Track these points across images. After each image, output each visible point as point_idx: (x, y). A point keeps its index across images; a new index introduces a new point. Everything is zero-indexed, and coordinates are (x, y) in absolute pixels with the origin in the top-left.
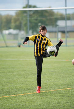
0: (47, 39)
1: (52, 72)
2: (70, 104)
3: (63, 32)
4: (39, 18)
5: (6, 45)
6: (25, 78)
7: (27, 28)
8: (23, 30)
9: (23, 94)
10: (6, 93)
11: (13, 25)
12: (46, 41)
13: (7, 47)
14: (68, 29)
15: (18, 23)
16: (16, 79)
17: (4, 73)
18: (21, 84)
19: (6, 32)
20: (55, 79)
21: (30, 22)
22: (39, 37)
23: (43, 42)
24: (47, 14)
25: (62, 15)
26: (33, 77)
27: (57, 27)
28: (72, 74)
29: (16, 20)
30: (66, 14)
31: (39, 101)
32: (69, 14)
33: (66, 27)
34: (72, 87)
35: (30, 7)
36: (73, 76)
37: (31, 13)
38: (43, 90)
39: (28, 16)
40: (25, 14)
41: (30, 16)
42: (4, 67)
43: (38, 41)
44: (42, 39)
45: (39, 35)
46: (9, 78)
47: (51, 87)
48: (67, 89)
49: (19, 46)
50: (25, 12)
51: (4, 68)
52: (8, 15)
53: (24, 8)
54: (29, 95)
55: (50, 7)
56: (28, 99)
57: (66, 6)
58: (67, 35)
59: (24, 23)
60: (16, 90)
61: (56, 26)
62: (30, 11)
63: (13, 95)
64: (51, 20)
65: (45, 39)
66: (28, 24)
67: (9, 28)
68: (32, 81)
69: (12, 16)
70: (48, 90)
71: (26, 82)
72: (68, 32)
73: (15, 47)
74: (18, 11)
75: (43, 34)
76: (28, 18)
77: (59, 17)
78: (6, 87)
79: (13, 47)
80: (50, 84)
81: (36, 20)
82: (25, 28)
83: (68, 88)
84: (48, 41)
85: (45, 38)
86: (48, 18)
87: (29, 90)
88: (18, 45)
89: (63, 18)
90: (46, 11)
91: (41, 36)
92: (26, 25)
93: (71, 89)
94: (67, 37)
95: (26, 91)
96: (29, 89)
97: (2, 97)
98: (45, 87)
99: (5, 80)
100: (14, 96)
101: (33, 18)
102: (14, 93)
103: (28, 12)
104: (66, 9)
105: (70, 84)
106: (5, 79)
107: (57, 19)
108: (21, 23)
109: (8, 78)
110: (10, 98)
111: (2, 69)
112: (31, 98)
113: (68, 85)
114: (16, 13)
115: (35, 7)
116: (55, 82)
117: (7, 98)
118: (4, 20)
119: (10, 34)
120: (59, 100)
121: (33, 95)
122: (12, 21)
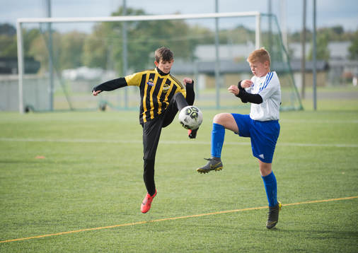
0: (173, 82)
1: (183, 171)
2: (227, 249)
3: (211, 74)
4: (152, 41)
5: (70, 105)
6: (117, 187)
7: (122, 65)
8: (113, 69)
9: (111, 227)
10: (70, 223)
11: (87, 56)
12: (170, 87)
13: (72, 110)
14: (223, 67)
15: (99, 53)
16: (95, 188)
17: (66, 173)
18: (107, 202)
19: (71, 74)
20: (190, 189)
21: (130, 50)
22: (152, 76)
23: (162, 88)
24: (171, 31)
25: (206, 32)
26: (137, 183)
27: (197, 61)
28: (233, 178)
29: (94, 46)
30: (217, 30)
31: (153, 242)
32: (225, 31)
33: (218, 61)
34: (234, 209)
35: (129, 12)
36: (234, 181)
37: (133, 27)
38: (162, 215)
39: (125, 35)
40: (117, 31)
41: (130, 34)
42: (65, 159)
43: (150, 87)
44: (160, 81)
45: (153, 72)
46: (78, 188)
47: (182, 210)
48: (221, 212)
49: (103, 109)
50: (117, 25)
51: (64, 163)
52: (75, 33)
53: (114, 14)
54: (128, 228)
55: (178, 13)
56: (125, 239)
57: (217, 11)
58: (221, 80)
59: (113, 52)
60: (95, 216)
61: (194, 58)
62: (130, 22)
63: (87, 227)
64: (180, 44)
65: (168, 82)
66: (125, 55)
67: (79, 65)
68: (136, 195)
69: (85, 35)
70: (173, 216)
71: (119, 195)
72: (222, 74)
73: (92, 110)
74: (100, 24)
75: (164, 69)
76: (125, 41)
77: (199, 37)
78: (70, 209)
79: (87, 110)
80: (177, 202)
81: (144, 44)
82: (117, 64)
83: (223, 210)
84: (175, 87)
85: (168, 79)
86: (174, 39)
87: (127, 217)
88: (100, 107)
89: (209, 40)
90: (167, 23)
91: (157, 75)
92: (118, 56)
93: (230, 214)
94: (220, 86)
95: (120, 217)
96: (126, 214)
97: (60, 233)
98: (166, 208)
99: (69, 191)
100: (90, 231)
101: (136, 41)
102: (90, 223)
103: (124, 25)
104: (217, 19)
105: (228, 202)
106: (69, 189)
107: (195, 43)
108: (106, 52)
109: (75, 186)
110: (81, 235)
111: (61, 166)
112: (131, 235)
113: (223, 203)
114: (95, 28)
115: (140, 12)
116: (191, 195)
117: (73, 236)
118: (66, 45)
119: (79, 79)
120: (202, 241)
121: (138, 228)
122: (86, 47)
